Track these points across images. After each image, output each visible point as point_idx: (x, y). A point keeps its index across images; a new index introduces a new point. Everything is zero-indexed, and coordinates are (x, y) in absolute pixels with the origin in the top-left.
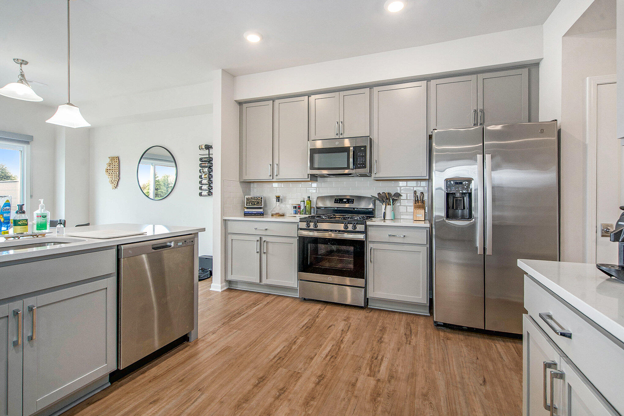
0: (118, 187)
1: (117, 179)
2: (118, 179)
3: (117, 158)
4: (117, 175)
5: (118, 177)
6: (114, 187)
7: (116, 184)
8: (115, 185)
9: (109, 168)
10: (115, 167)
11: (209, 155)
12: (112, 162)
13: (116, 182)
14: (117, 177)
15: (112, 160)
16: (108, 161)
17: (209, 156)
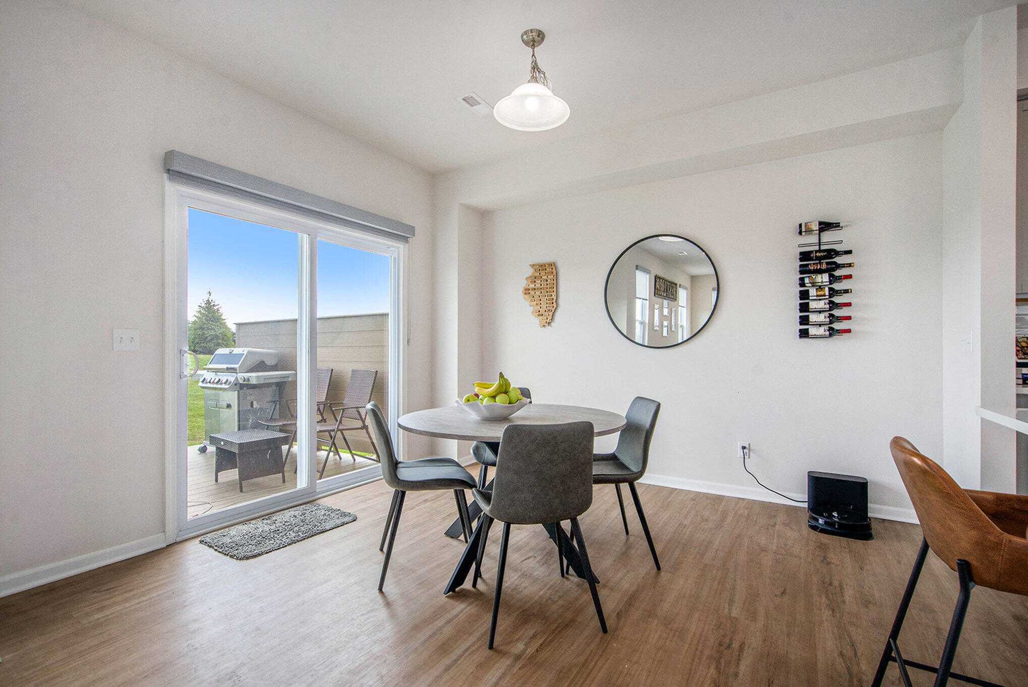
0: (553, 324)
1: (553, 307)
2: (555, 306)
3: (551, 265)
4: (553, 299)
5: (555, 303)
6: (546, 322)
7: (550, 318)
8: (547, 319)
9: (532, 286)
10: (547, 284)
11: (820, 245)
12: (540, 274)
13: (551, 314)
14: (553, 303)
15: (540, 270)
16: (530, 272)
17: (820, 247)
